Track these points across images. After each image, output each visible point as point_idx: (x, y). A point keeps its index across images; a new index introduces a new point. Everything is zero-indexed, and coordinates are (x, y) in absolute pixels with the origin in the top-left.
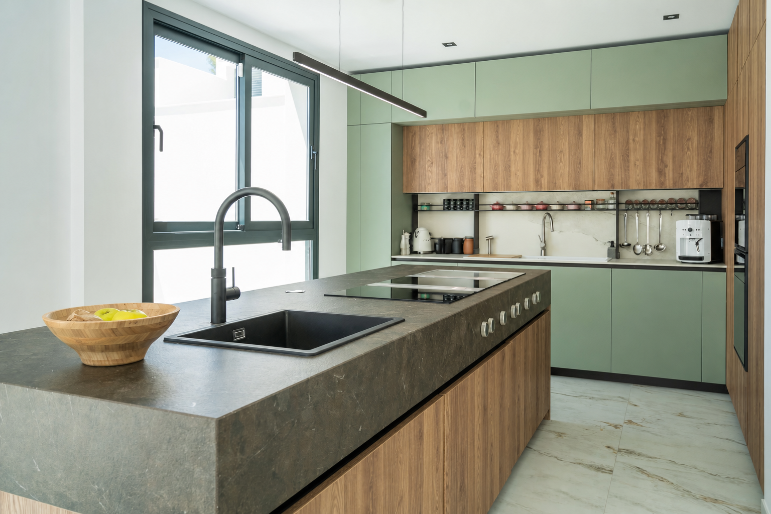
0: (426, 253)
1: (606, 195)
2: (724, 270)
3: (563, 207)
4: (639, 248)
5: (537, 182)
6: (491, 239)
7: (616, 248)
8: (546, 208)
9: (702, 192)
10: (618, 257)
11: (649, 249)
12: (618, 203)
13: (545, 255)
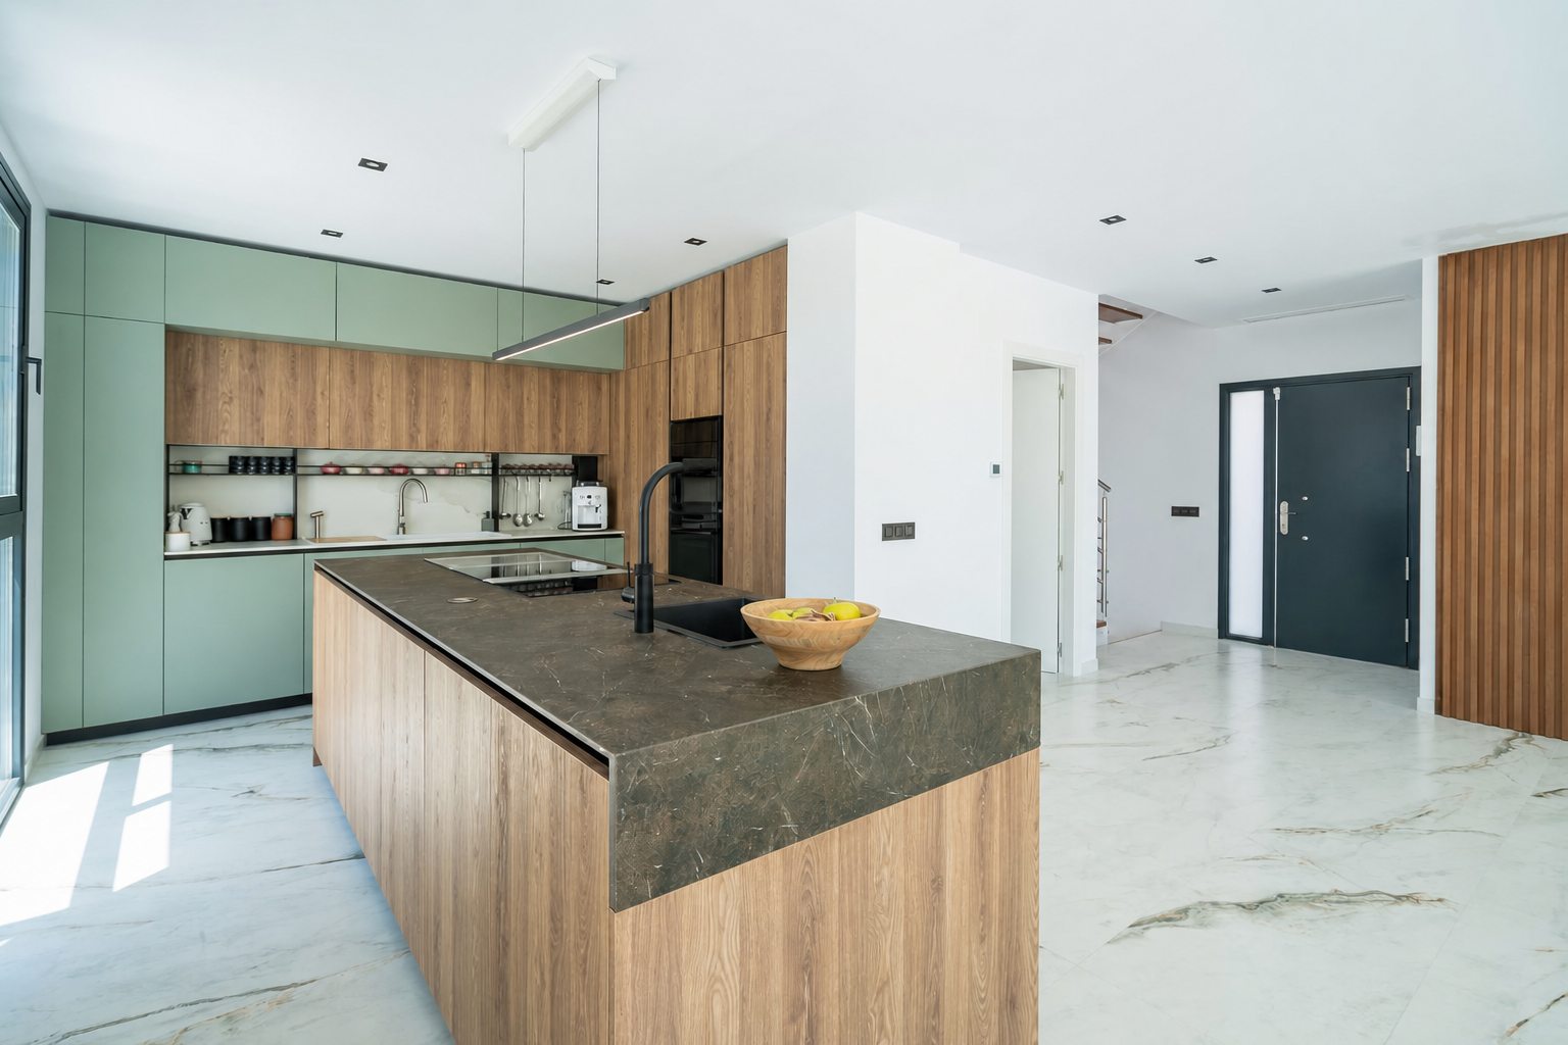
0: (205, 544)
1: (481, 458)
2: (619, 536)
3: (432, 472)
4: (520, 519)
5: (413, 438)
6: (317, 517)
7: (495, 517)
8: (407, 471)
9: (576, 459)
10: (496, 529)
11: (530, 520)
12: (495, 468)
13: (404, 533)
